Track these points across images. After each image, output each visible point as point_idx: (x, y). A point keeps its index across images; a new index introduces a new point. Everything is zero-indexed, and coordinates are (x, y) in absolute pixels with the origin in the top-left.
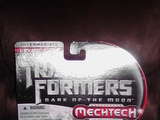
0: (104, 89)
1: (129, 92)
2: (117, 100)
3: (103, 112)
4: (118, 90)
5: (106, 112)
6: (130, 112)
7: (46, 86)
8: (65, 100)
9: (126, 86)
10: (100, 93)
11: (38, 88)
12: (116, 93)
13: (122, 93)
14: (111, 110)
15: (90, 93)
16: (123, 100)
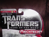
0: (29, 24)
1: (37, 25)
2: (34, 28)
3: (29, 32)
4: (34, 25)
5: (30, 32)
6: (38, 32)
7: (11, 23)
8: (17, 28)
9: (37, 23)
10: (28, 26)
11: (8, 24)
12: (33, 26)
13: (35, 26)
14: (32, 31)
15: (25, 26)
16: (36, 28)
